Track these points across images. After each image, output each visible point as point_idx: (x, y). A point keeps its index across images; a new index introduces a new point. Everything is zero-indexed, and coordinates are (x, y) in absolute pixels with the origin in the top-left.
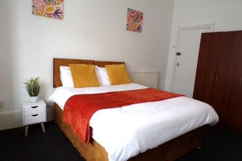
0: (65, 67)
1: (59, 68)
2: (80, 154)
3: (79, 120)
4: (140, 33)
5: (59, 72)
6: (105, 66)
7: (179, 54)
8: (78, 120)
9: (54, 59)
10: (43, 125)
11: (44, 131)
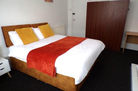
0: (12, 32)
1: (8, 33)
2: (45, 83)
3: (45, 65)
4: (53, 3)
5: (9, 36)
6: (38, 27)
7: (74, 14)
8: (43, 65)
9: (2, 27)
10: (9, 74)
11: (11, 77)
